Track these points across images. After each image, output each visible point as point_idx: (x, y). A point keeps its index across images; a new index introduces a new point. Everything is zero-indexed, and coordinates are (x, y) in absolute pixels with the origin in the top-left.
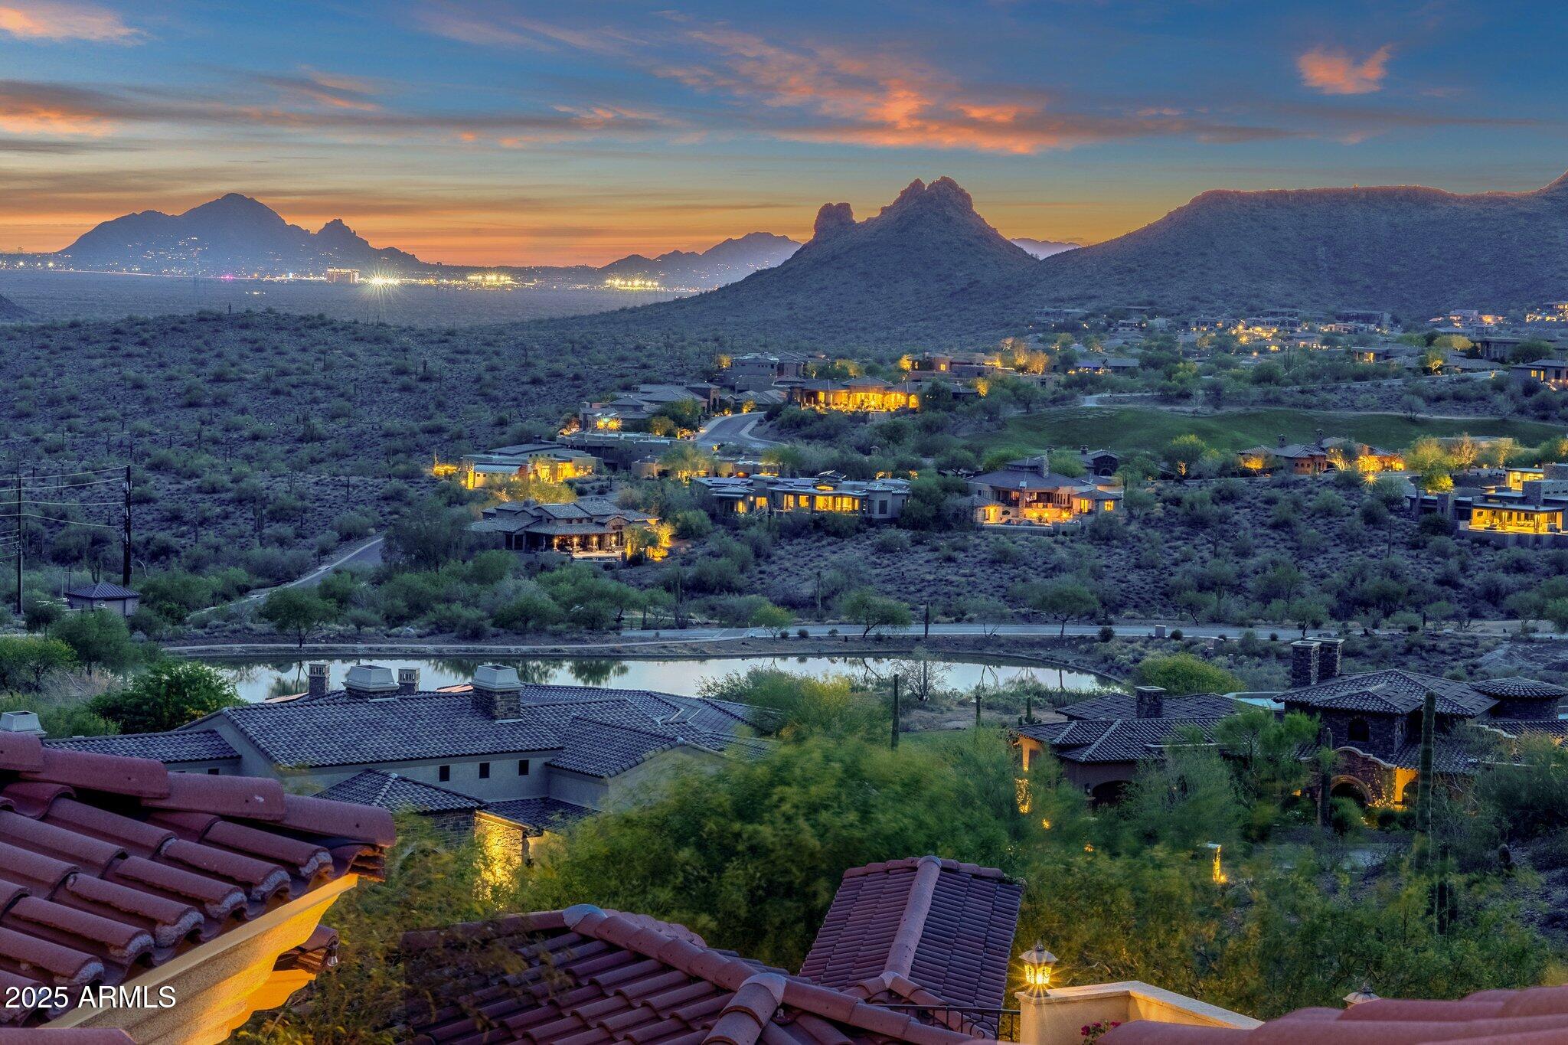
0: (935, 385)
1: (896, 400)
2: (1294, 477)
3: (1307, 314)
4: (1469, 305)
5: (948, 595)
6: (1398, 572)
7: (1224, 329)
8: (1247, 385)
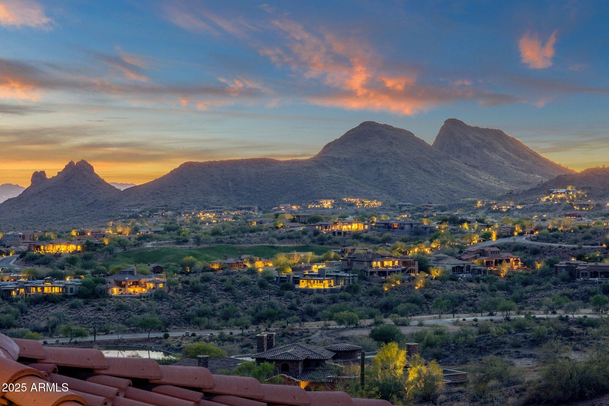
0: (88, 241)
1: (72, 248)
2: (231, 271)
3: (226, 208)
4: (287, 202)
5: (100, 324)
6: (274, 305)
7: (194, 215)
8: (209, 236)
